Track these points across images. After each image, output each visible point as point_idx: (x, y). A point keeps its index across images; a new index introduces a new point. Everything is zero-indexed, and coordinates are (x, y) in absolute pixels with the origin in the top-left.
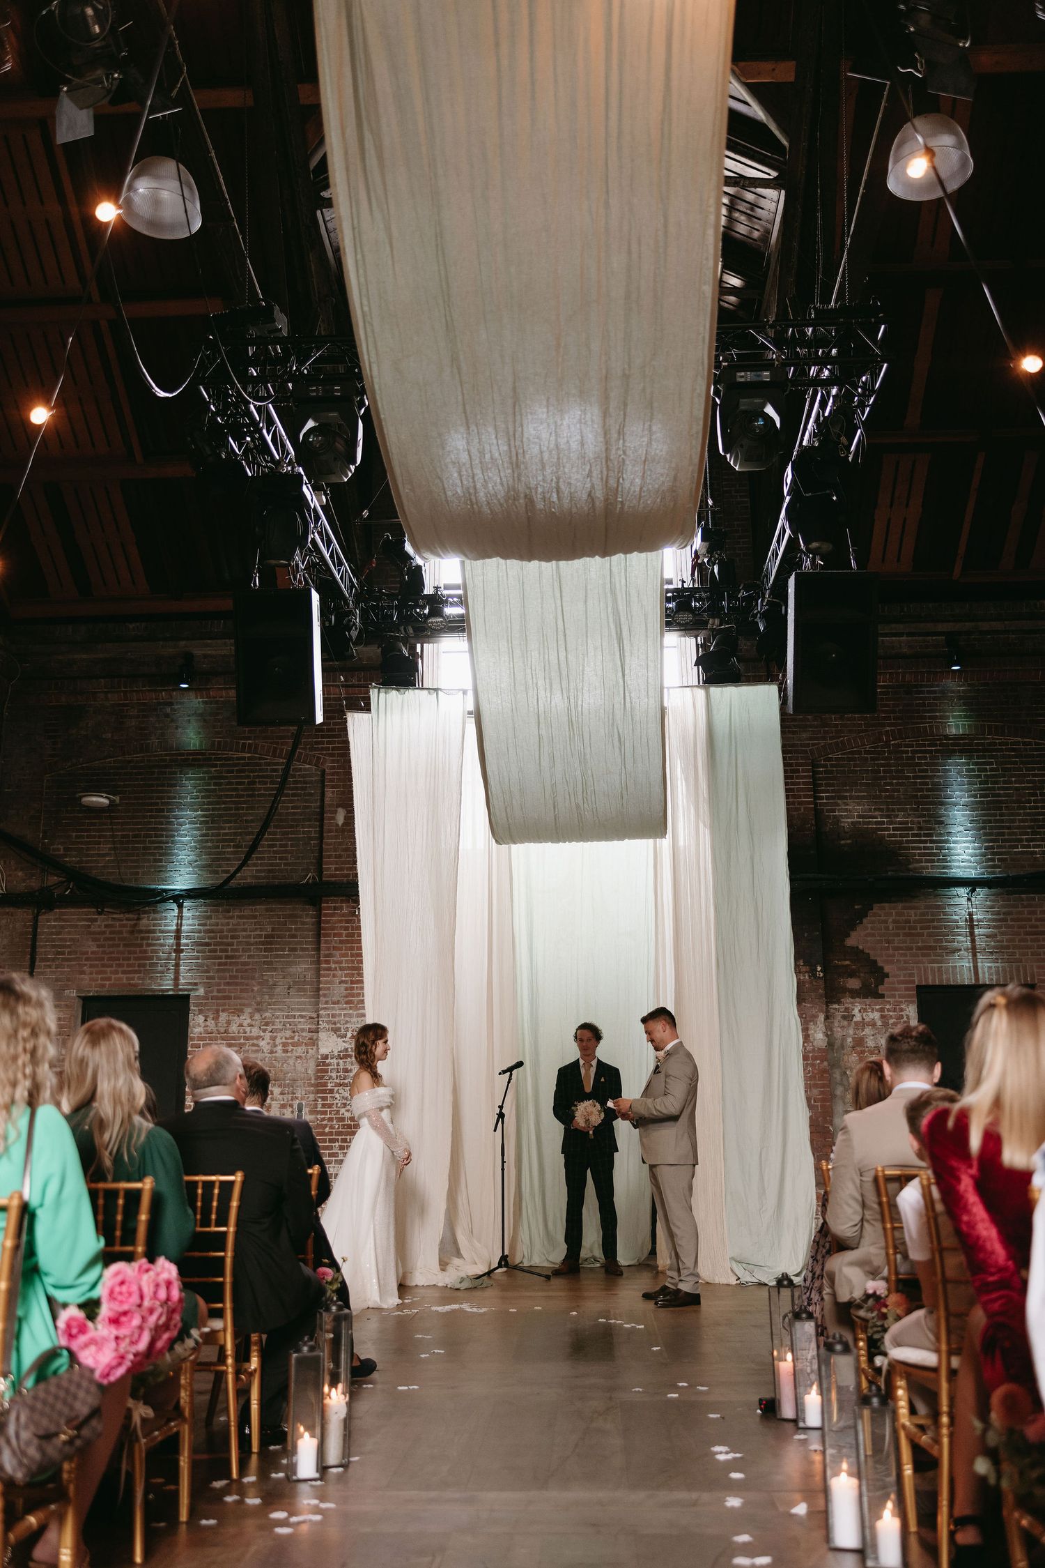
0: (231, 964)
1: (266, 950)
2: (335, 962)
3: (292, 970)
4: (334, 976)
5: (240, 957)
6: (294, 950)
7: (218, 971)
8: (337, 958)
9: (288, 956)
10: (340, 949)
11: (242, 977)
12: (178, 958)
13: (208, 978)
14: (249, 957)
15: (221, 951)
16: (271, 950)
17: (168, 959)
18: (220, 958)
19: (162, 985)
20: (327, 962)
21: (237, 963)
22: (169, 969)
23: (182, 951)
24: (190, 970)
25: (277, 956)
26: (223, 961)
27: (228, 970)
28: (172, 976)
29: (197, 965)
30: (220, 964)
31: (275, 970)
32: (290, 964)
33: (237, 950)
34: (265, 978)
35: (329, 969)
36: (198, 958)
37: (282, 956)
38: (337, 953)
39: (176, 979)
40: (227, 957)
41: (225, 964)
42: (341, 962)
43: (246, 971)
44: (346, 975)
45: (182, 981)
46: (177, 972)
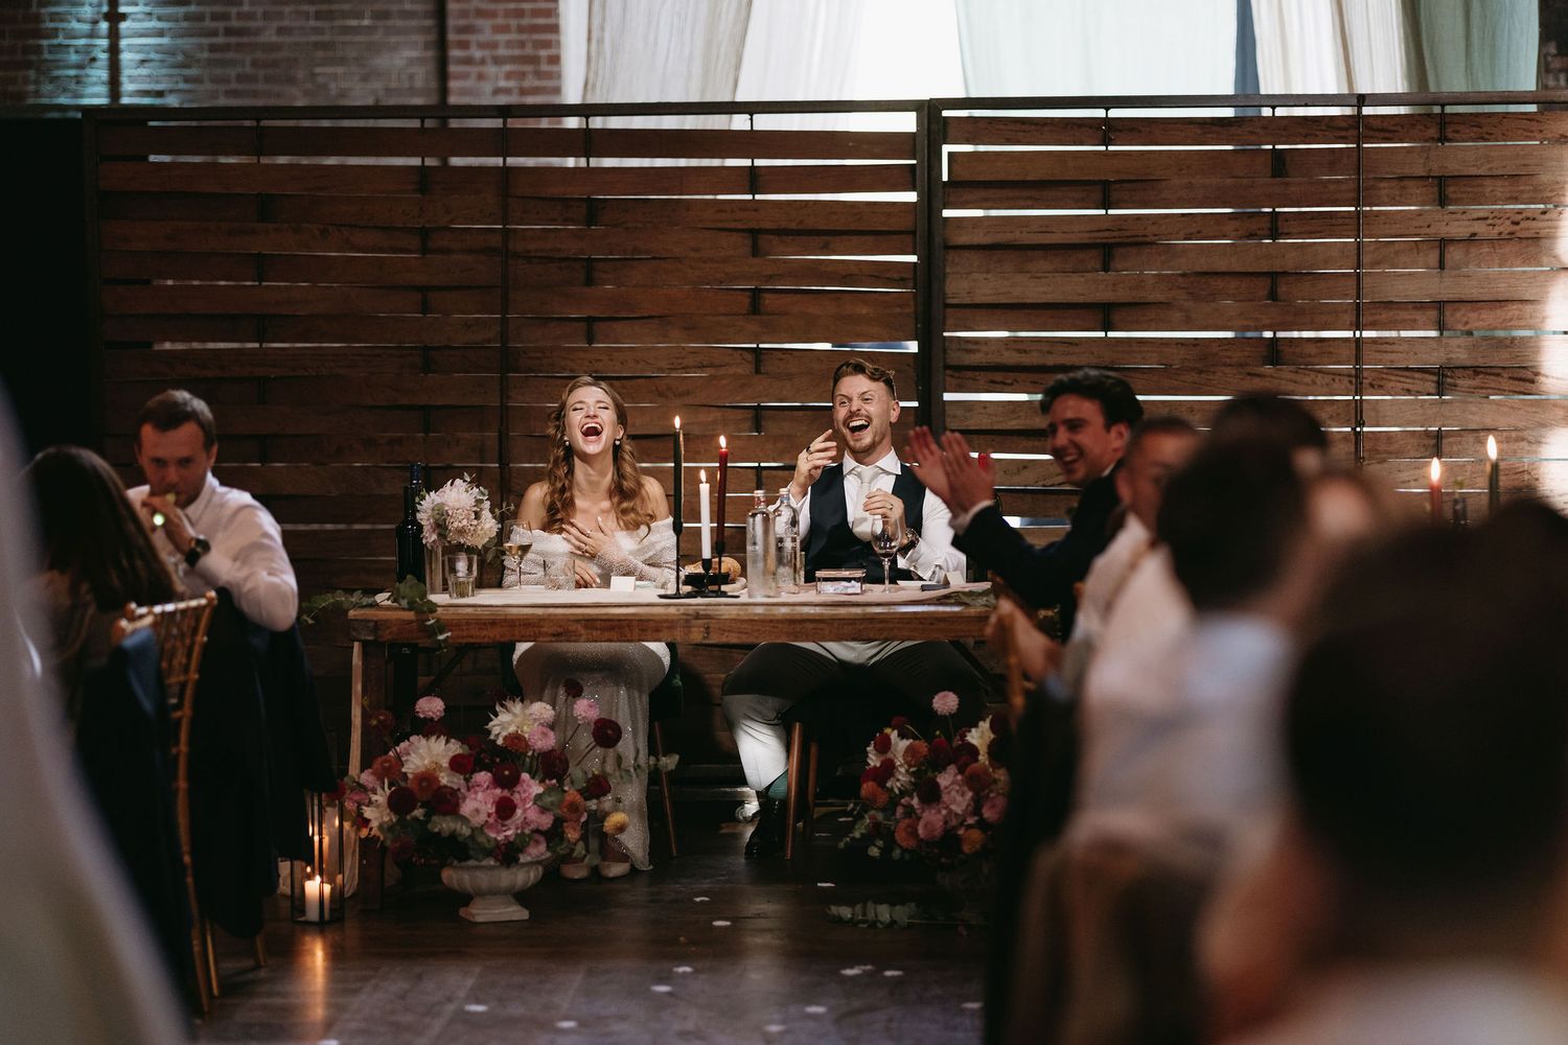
0: (239, 47)
1: (318, 16)
2: (482, 46)
3: (382, 61)
4: (481, 77)
5: (257, 32)
6: (385, 15)
7: (210, 63)
8: (487, 36)
9: (371, 30)
10: (492, 14)
11: (268, 79)
12: (114, 35)
13: (187, 80)
14: (281, 31)
15: (215, 17)
16: (330, 15)
17: (92, 35)
18: (214, 33)
19: (82, 96)
20: (464, 45)
21: (253, 47)
22: (94, 60)
23: (124, 17)
24: (143, 61)
25: (346, 30)
26: (220, 40)
27: (231, 63)
28: (104, 75)
29: (159, 49)
30: (213, 48)
31: (343, 61)
32: (374, 48)
33: (251, 16)
34: (320, 80)
35: (469, 61)
36: (160, 33)
37: (356, 30)
38: (485, 24)
39: (114, 83)
40: (229, 32)
41: (226, 48)
42: (494, 45)
43: (275, 64)
44: (509, 76)
45: (127, 86)
46: (115, 67)
